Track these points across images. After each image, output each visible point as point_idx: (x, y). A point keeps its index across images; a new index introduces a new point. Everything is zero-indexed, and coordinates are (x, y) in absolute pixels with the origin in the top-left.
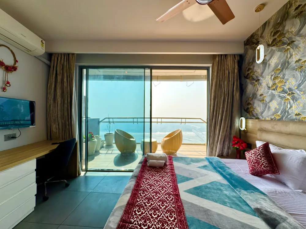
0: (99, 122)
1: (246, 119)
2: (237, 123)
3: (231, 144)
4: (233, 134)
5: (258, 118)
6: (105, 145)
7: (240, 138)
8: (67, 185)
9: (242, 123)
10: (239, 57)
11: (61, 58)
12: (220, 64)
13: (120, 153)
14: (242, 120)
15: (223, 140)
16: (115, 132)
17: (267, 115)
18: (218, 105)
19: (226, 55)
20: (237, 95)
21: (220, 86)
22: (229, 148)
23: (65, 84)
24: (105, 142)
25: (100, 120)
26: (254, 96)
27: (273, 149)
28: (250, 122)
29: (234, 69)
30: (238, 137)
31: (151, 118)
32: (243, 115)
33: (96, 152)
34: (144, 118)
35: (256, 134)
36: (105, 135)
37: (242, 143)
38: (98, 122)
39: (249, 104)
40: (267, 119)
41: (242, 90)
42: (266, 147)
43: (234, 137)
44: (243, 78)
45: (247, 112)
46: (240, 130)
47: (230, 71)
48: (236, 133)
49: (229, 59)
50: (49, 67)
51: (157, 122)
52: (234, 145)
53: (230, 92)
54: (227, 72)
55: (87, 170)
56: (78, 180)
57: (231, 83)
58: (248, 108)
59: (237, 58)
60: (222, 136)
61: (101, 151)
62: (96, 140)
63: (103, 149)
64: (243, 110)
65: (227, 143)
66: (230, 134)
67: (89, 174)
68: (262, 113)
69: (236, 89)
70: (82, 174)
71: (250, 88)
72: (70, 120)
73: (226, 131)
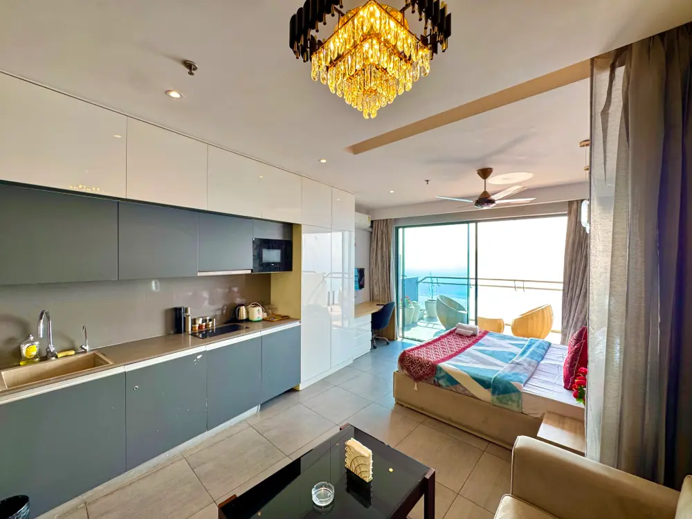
0: (417, 283)
6: (425, 317)
8: (388, 344)
11: (381, 224)
16: (438, 298)
23: (384, 249)
24: (425, 312)
25: (419, 280)
31: (476, 279)
33: (413, 322)
36: (426, 302)
38: (415, 282)
50: (371, 233)
55: (403, 338)
56: (395, 342)
61: (418, 323)
62: (413, 307)
63: (422, 321)
67: (405, 341)
70: (399, 339)
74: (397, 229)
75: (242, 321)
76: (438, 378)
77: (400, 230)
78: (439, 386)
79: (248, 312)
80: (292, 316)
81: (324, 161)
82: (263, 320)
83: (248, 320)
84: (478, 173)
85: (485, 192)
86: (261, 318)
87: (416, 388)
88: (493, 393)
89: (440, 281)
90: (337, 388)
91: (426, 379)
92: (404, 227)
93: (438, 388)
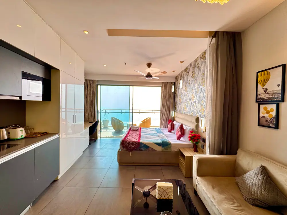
1: (174, 112)
2: (171, 114)
8: (95, 141)
10: (174, 83)
11: (89, 82)
13: (114, 131)
16: (112, 118)
17: (178, 111)
19: (168, 82)
23: (92, 95)
24: (103, 125)
26: (177, 102)
32: (173, 110)
34: (133, 110)
46: (172, 117)
51: (137, 113)
53: (169, 99)
55: (100, 137)
58: (175, 107)
71: (176, 99)
72: (94, 112)
74: (97, 85)
75: (4, 141)
76: (141, 147)
77: (99, 86)
78: (141, 150)
79: (8, 133)
80: (49, 132)
81: (86, 33)
82: (25, 137)
83: (9, 140)
84: (147, 65)
85: (149, 73)
86: (23, 137)
87: (130, 155)
88: (163, 147)
89: (109, 111)
90: (82, 169)
91: (136, 150)
92: (101, 85)
93: (140, 152)
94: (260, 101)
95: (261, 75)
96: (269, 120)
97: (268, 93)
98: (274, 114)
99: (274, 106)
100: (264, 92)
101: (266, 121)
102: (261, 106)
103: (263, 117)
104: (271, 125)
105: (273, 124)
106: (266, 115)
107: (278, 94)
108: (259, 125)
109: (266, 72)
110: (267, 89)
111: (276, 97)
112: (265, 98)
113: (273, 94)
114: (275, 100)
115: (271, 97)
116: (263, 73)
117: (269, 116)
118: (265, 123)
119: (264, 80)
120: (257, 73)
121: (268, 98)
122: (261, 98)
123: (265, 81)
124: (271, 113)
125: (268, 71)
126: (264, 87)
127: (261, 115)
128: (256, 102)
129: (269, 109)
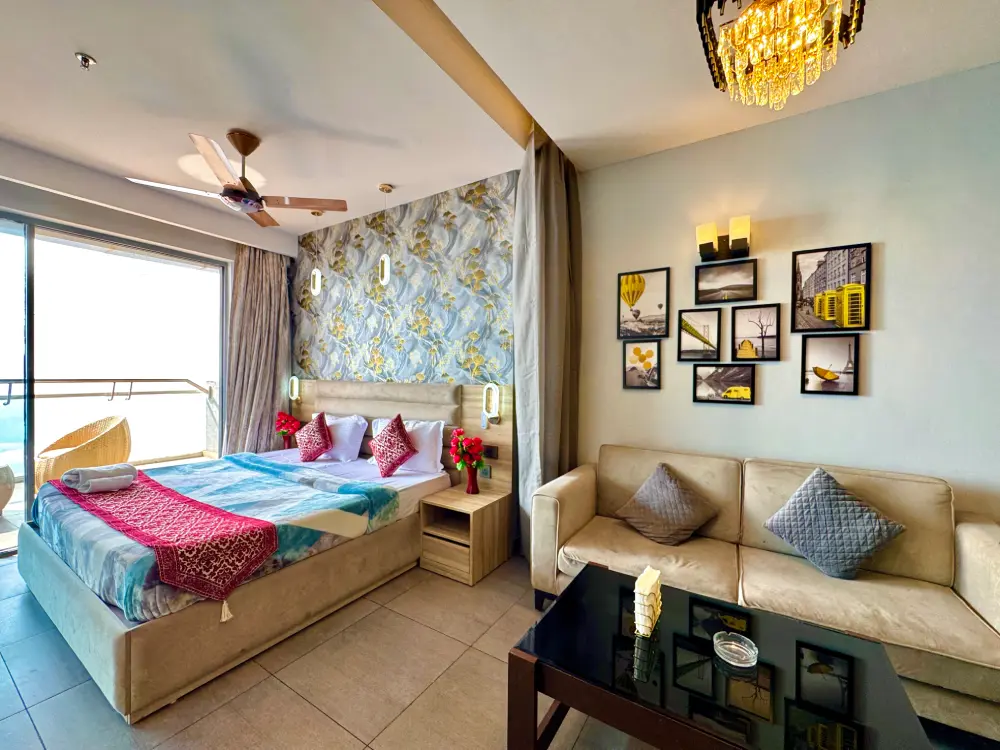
1: (300, 378)
2: (284, 389)
3: (274, 428)
4: (278, 407)
5: (316, 378)
7: (291, 413)
9: (292, 388)
10: (289, 263)
12: (252, 266)
14: (292, 381)
15: (258, 423)
17: (327, 373)
18: (248, 350)
19: (264, 252)
20: (285, 334)
21: (253, 312)
22: (269, 437)
26: (312, 339)
27: (329, 421)
28: (306, 384)
29: (280, 284)
30: (288, 413)
32: (295, 373)
35: (313, 404)
37: (293, 422)
39: (304, 353)
40: (328, 379)
41: (294, 326)
42: (321, 418)
43: (280, 414)
44: (296, 304)
45: (302, 368)
46: (290, 401)
47: (273, 285)
48: (283, 407)
49: (271, 260)
52: (278, 429)
53: (272, 327)
54: (266, 286)
57: (275, 309)
58: (303, 360)
59: (286, 264)
60: (256, 415)
64: (295, 363)
65: (265, 428)
66: (272, 409)
68: (322, 369)
69: (284, 322)
71: (305, 325)
73: (265, 404)
78: (287, 563)
87: (227, 615)
88: (372, 515)
93: (287, 571)
94: (627, 337)
95: (627, 283)
96: (645, 373)
97: (640, 321)
98: (653, 361)
99: (653, 346)
100: (634, 318)
101: (640, 376)
102: (628, 346)
103: (634, 369)
104: (649, 384)
105: (653, 381)
106: (640, 366)
107: (660, 322)
108: (627, 386)
109: (636, 276)
110: (638, 312)
111: (656, 328)
112: (637, 330)
113: (650, 323)
114: (655, 334)
115: (646, 327)
116: (630, 277)
117: (644, 366)
118: (637, 382)
119: (634, 293)
120: (620, 275)
121: (640, 329)
122: (628, 331)
123: (636, 295)
124: (648, 360)
125: (641, 275)
126: (634, 308)
127: (629, 365)
128: (619, 337)
129: (644, 353)
